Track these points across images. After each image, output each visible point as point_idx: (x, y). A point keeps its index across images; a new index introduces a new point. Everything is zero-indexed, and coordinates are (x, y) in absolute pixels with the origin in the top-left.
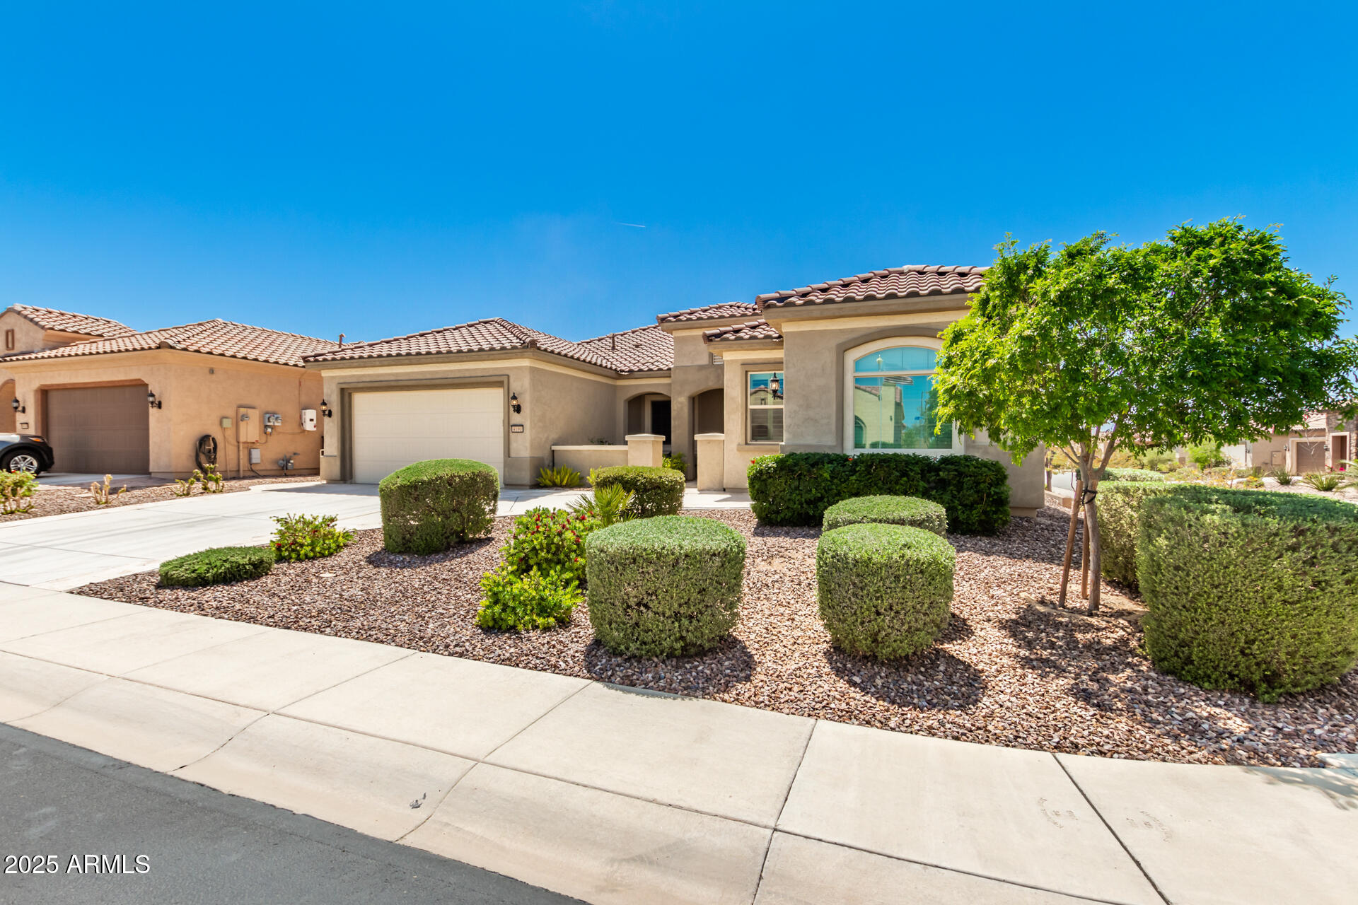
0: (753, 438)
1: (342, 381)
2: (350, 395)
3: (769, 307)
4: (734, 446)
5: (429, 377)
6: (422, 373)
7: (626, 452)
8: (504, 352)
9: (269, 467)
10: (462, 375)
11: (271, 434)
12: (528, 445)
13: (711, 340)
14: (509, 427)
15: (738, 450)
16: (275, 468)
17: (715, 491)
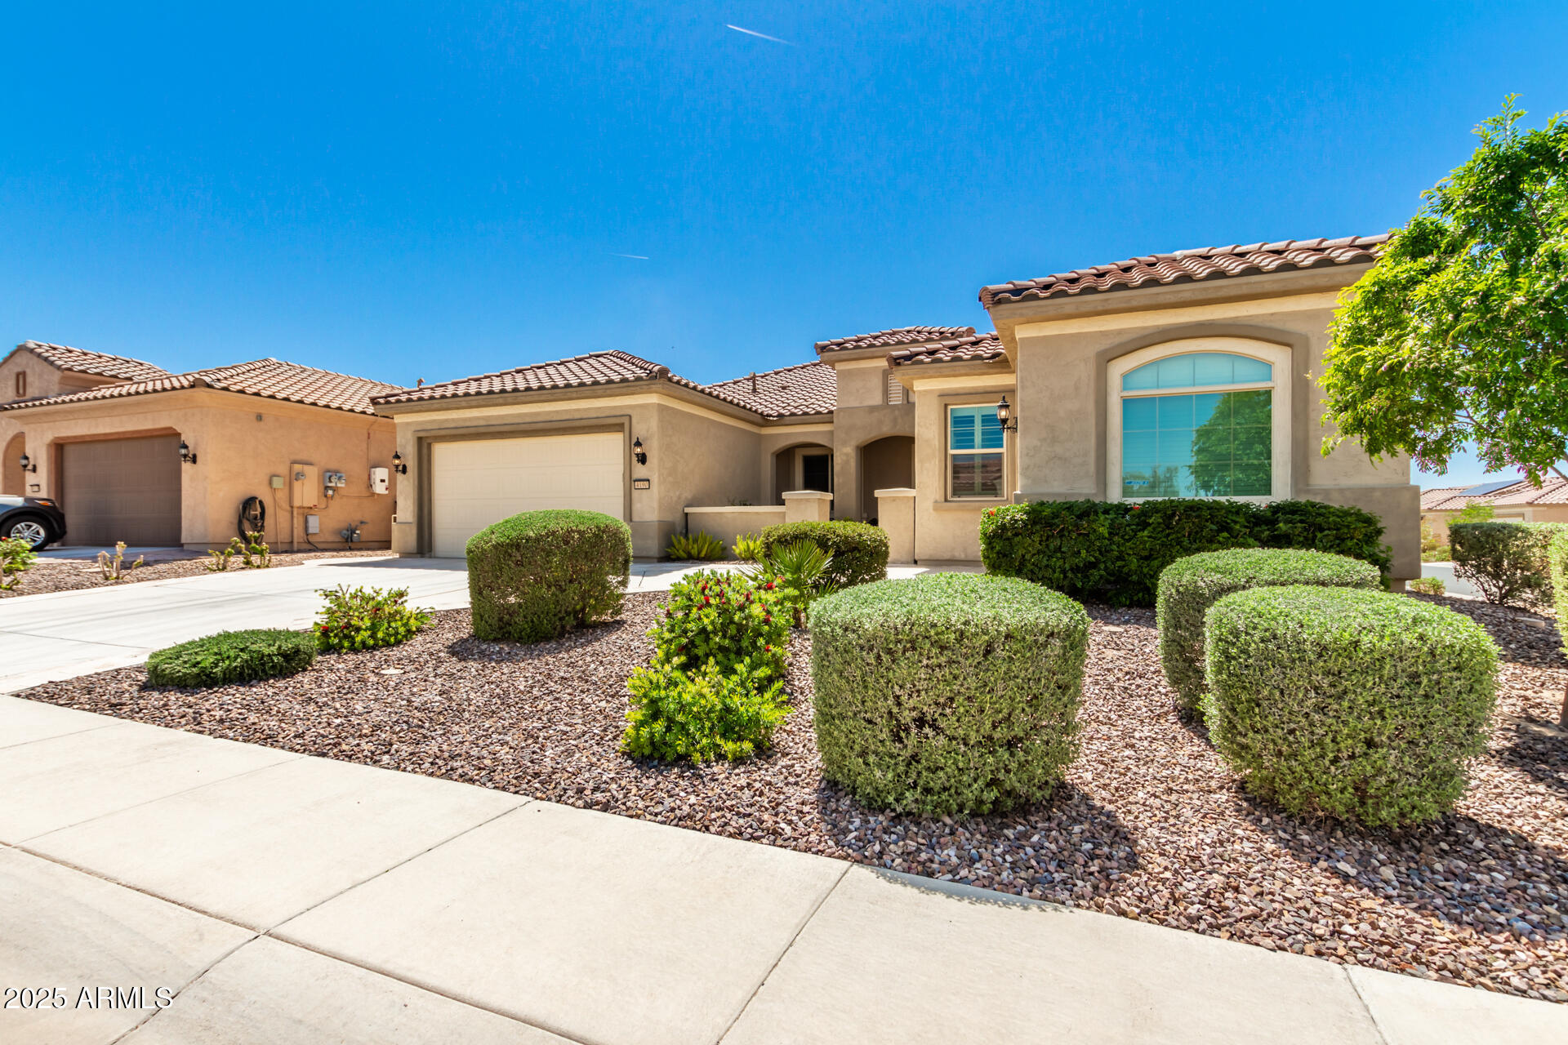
0: (958, 490)
1: (419, 428)
2: (429, 446)
3: (999, 302)
4: (929, 504)
5: (528, 420)
6: (519, 415)
7: (783, 514)
8: (625, 386)
9: (331, 539)
10: (571, 417)
11: (332, 497)
12: (655, 505)
13: (899, 364)
14: (631, 483)
15: (935, 509)
16: (337, 540)
17: (902, 563)
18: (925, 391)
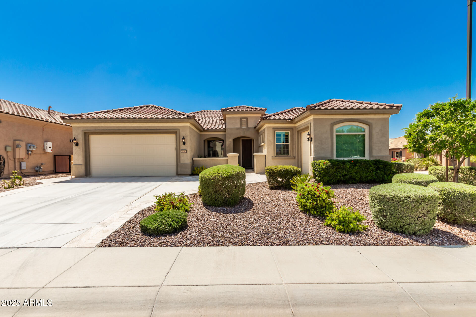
0: (277, 154)
1: (85, 129)
2: (89, 136)
3: (312, 109)
4: (271, 158)
5: (137, 129)
6: (133, 127)
7: (227, 160)
9: (30, 171)
11: (31, 155)
12: (189, 158)
13: (264, 119)
15: (272, 159)
16: (32, 171)
17: (262, 173)
18: (269, 127)
